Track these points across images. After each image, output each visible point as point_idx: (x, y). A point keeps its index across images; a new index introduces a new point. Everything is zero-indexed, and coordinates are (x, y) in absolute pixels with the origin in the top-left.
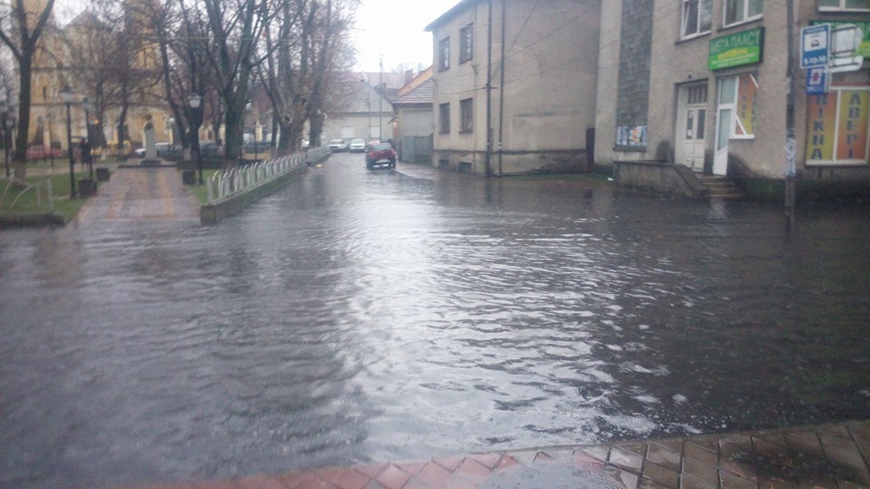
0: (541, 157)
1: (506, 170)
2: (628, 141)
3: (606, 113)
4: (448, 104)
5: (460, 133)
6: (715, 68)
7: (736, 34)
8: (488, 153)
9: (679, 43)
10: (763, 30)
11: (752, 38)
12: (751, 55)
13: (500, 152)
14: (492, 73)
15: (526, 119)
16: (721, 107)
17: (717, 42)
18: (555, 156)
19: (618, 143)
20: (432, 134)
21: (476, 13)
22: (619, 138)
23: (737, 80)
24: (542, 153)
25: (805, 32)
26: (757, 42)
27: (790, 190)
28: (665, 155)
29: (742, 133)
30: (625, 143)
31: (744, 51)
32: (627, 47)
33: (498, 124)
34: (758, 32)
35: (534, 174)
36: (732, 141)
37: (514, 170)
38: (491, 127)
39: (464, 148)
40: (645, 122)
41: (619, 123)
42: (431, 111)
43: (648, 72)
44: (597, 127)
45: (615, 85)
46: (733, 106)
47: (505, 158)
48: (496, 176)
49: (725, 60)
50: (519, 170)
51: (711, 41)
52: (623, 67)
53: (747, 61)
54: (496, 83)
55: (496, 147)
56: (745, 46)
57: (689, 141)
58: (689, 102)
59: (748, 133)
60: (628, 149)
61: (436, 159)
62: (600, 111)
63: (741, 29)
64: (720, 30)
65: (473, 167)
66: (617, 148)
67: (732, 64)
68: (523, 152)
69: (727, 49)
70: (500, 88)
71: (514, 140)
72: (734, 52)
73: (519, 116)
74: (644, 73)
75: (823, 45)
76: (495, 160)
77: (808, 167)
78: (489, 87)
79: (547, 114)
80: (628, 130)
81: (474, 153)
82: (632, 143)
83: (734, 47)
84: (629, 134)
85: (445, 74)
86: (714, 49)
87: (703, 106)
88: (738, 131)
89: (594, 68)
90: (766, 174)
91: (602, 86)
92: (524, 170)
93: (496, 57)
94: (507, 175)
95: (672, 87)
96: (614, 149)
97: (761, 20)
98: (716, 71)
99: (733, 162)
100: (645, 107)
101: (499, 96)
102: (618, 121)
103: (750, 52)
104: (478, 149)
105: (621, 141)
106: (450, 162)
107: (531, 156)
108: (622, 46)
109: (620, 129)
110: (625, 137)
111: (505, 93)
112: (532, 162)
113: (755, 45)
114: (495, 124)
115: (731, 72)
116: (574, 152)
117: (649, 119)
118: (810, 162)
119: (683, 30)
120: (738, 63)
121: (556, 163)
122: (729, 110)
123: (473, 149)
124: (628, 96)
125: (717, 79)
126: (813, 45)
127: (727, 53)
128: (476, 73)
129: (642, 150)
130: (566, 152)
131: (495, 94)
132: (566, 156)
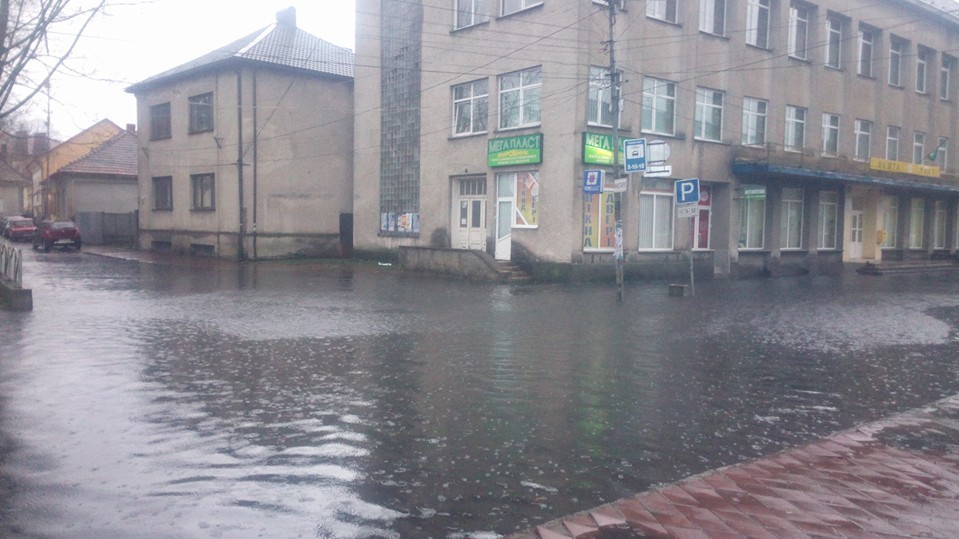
0: (296, 240)
1: (260, 254)
2: (396, 227)
3: (366, 200)
4: (169, 179)
5: (191, 210)
6: (495, 165)
7: (516, 137)
8: (241, 235)
9: (451, 139)
10: (542, 136)
11: (531, 143)
12: (531, 156)
13: (255, 235)
14: (244, 149)
15: (281, 200)
16: (499, 200)
17: (496, 143)
18: (309, 239)
19: (383, 228)
20: (137, 212)
21: (217, 82)
22: (384, 223)
23: (516, 177)
24: (298, 236)
25: (627, 144)
26: (537, 145)
27: (620, 271)
28: (441, 240)
29: (523, 223)
30: (391, 229)
31: (526, 152)
32: (389, 136)
33: (252, 203)
34: (538, 137)
35: (290, 258)
36: (514, 230)
37: (270, 254)
38: (244, 206)
39: (200, 229)
40: (416, 209)
41: (383, 209)
42: (137, 184)
43: (418, 163)
44: (354, 213)
45: (377, 172)
46: (513, 199)
47: (261, 240)
48: (250, 260)
49: (504, 158)
50: (275, 254)
51: (490, 140)
52: (385, 157)
53: (528, 161)
54: (248, 159)
55: (250, 228)
56: (525, 147)
57: (463, 229)
58: (462, 193)
59: (529, 223)
60: (396, 235)
61: (146, 241)
62: (358, 197)
63: (519, 133)
64: (496, 132)
65: (216, 250)
66: (381, 234)
67: (512, 163)
68: (280, 235)
69: (506, 149)
70: (252, 164)
71: (269, 222)
72: (514, 152)
73: (274, 196)
74: (413, 163)
75: (641, 156)
76: (248, 242)
77: (585, 253)
78: (240, 164)
79: (301, 196)
80: (395, 218)
81: (218, 234)
82: (401, 230)
83: (513, 148)
84: (396, 221)
85: (161, 144)
86: (492, 149)
87: (477, 197)
88: (519, 220)
89: (349, 154)
90: (551, 259)
91: (359, 172)
92: (280, 254)
93: (248, 132)
94: (262, 259)
95: (447, 179)
96: (379, 235)
97: (539, 127)
98: (494, 168)
99: (517, 248)
100: (417, 195)
101: (252, 173)
102: (381, 208)
103: (530, 154)
104: (222, 230)
105: (388, 227)
106: (173, 244)
107: (286, 240)
108: (383, 136)
109: (384, 215)
110: (392, 224)
111: (259, 171)
112: (288, 246)
113: (535, 147)
114: (249, 203)
115: (510, 170)
116: (329, 236)
117: (421, 206)
118: (586, 249)
119: (454, 129)
120: (517, 162)
121: (311, 247)
122: (510, 202)
123: (216, 230)
124: (392, 184)
125: (496, 174)
126: (634, 155)
127: (507, 153)
128: (220, 147)
129: (416, 236)
130: (321, 236)
131: (248, 171)
132: (321, 241)
